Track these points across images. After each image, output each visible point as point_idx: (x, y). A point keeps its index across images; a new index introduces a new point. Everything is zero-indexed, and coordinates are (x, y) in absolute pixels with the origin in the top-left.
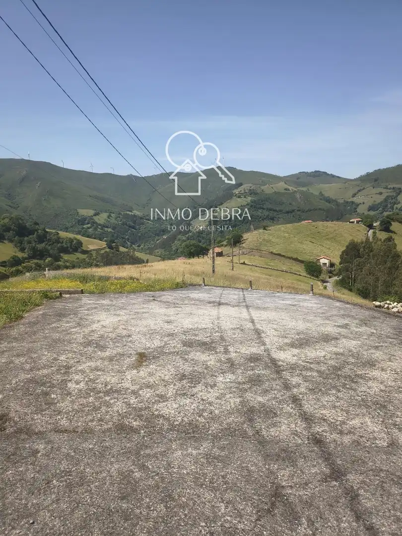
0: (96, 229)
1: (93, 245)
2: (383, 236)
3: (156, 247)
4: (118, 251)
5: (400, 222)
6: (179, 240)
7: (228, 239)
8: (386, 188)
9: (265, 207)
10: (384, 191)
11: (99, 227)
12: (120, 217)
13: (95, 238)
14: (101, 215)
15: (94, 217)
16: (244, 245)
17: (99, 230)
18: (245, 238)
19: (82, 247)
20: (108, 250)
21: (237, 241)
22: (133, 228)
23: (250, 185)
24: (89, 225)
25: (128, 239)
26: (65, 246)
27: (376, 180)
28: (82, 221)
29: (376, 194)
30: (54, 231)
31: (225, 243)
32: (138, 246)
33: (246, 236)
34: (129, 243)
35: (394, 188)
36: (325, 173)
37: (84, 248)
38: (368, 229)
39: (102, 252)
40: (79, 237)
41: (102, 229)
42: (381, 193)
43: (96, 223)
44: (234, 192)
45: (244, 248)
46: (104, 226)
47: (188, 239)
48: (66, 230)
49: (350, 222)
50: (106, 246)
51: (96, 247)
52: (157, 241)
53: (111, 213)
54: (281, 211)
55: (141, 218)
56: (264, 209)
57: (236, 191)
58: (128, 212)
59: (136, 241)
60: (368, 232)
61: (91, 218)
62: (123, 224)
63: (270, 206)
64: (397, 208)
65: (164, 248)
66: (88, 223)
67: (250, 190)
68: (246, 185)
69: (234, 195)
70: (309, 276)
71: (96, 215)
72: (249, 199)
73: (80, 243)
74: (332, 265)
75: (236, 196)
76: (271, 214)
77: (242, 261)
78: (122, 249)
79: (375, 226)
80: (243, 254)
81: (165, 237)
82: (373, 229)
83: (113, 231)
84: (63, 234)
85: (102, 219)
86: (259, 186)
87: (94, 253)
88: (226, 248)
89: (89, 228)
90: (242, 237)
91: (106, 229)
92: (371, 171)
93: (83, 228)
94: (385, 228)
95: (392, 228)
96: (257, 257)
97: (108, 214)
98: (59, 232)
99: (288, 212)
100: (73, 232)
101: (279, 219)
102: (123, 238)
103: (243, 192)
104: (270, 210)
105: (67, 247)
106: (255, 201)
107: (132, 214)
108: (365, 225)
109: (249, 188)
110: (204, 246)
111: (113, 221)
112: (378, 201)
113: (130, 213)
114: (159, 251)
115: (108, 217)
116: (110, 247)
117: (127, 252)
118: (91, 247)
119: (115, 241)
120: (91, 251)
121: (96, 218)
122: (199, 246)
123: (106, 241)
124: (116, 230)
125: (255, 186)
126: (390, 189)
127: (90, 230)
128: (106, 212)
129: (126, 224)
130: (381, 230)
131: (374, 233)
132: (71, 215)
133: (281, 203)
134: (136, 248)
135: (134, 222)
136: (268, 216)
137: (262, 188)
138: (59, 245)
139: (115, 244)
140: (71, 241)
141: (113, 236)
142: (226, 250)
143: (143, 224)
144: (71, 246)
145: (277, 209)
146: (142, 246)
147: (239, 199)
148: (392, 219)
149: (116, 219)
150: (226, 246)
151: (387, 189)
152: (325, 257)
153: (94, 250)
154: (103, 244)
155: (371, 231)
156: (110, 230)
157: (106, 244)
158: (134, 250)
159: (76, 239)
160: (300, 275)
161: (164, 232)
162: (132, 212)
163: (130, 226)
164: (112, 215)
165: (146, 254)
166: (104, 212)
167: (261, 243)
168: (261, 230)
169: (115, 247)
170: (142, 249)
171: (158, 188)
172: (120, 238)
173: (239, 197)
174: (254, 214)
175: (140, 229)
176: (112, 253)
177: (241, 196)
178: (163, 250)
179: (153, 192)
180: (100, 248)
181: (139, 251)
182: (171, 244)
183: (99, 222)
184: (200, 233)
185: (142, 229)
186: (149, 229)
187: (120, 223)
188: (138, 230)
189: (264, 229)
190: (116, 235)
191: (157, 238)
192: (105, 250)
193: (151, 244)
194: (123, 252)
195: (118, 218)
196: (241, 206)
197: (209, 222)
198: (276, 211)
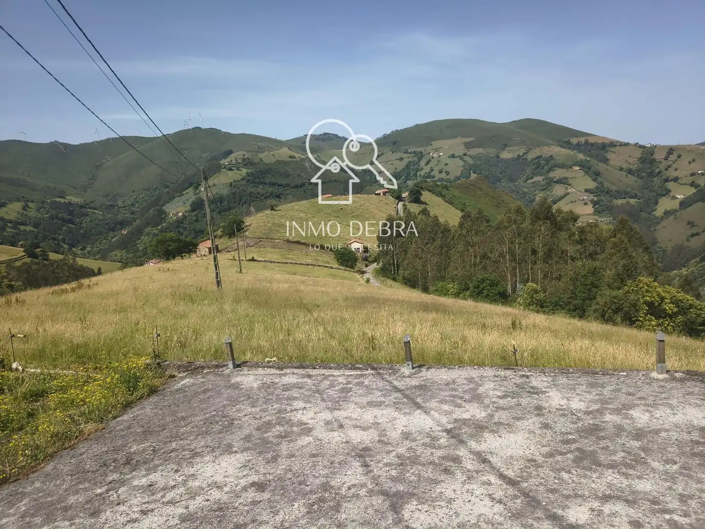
0: (3, 229)
2: (415, 208)
3: (113, 248)
4: (47, 260)
5: (430, 191)
6: (149, 234)
7: (223, 227)
8: (406, 152)
9: (267, 181)
10: (404, 156)
11: (9, 225)
12: (45, 208)
14: (10, 206)
16: (247, 233)
17: (9, 230)
18: (247, 224)
20: (28, 260)
21: (235, 229)
22: (71, 222)
23: (244, 153)
25: (64, 240)
27: (394, 143)
29: (397, 159)
31: (219, 233)
32: (81, 250)
33: (248, 221)
34: (65, 246)
35: (414, 152)
36: (336, 136)
38: (397, 201)
39: (18, 264)
41: (15, 228)
42: (401, 159)
44: (222, 162)
45: (248, 237)
46: (16, 224)
47: (161, 231)
49: (376, 194)
50: (24, 254)
51: (6, 258)
52: (112, 238)
53: (28, 201)
54: (288, 185)
55: (81, 207)
56: (265, 184)
57: (225, 162)
58: (58, 200)
59: (78, 242)
60: (398, 204)
62: (52, 218)
63: (274, 180)
64: (420, 175)
65: (126, 248)
67: (244, 160)
68: (239, 153)
69: (223, 166)
70: (343, 268)
72: (244, 171)
74: (366, 250)
75: (225, 167)
76: (275, 190)
77: (249, 257)
78: (53, 256)
79: (404, 198)
80: (248, 245)
81: (124, 232)
82: (402, 201)
83: (35, 230)
85: (12, 211)
86: (254, 153)
87: (3, 267)
88: (221, 240)
90: (243, 223)
91: (22, 228)
92: (388, 132)
94: (415, 198)
95: (422, 199)
96: (269, 249)
97: (23, 203)
99: (296, 187)
101: (287, 196)
102: (54, 239)
103: (234, 162)
104: (274, 184)
106: (253, 174)
107: (66, 201)
108: (393, 197)
109: (241, 156)
110: (188, 239)
111: (32, 213)
112: (400, 168)
113: (62, 200)
114: (118, 254)
115: (24, 209)
116: (32, 255)
117: (62, 260)
119: (40, 245)
122: (179, 240)
123: (22, 246)
124: (42, 226)
125: (249, 154)
126: (410, 153)
128: (19, 201)
129: (57, 218)
130: (410, 202)
131: (404, 205)
133: (287, 176)
134: (79, 252)
135: (71, 213)
136: (271, 194)
137: (260, 155)
139: (39, 250)
141: (36, 237)
142: (222, 243)
143: (88, 215)
145: (283, 183)
146: (88, 249)
147: (229, 172)
148: (421, 188)
149: (38, 210)
150: (221, 237)
151: (408, 153)
152: (357, 240)
153: (2, 262)
154: (19, 251)
155: (401, 204)
156: (29, 228)
157: (24, 251)
158: (75, 255)
160: (331, 268)
161: (122, 224)
162: (65, 198)
163: (64, 220)
164: (31, 205)
165: (96, 260)
166: (14, 201)
167: (270, 229)
168: (268, 212)
169: (40, 255)
170: (89, 252)
171: (104, 161)
172: (49, 240)
173: (230, 169)
174: (254, 191)
175: (82, 224)
176: (37, 264)
177: (233, 168)
178: (124, 251)
179: (97, 167)
180: (12, 257)
181: (84, 257)
182: (135, 241)
183: (7, 217)
184: (180, 222)
185: (86, 222)
186: (97, 222)
187: (45, 216)
188: (79, 225)
189: (272, 209)
190: (41, 235)
191: (111, 234)
192: (23, 261)
193: (104, 244)
194: (55, 261)
195: (42, 210)
196: (235, 181)
197: (191, 206)
198: (280, 185)
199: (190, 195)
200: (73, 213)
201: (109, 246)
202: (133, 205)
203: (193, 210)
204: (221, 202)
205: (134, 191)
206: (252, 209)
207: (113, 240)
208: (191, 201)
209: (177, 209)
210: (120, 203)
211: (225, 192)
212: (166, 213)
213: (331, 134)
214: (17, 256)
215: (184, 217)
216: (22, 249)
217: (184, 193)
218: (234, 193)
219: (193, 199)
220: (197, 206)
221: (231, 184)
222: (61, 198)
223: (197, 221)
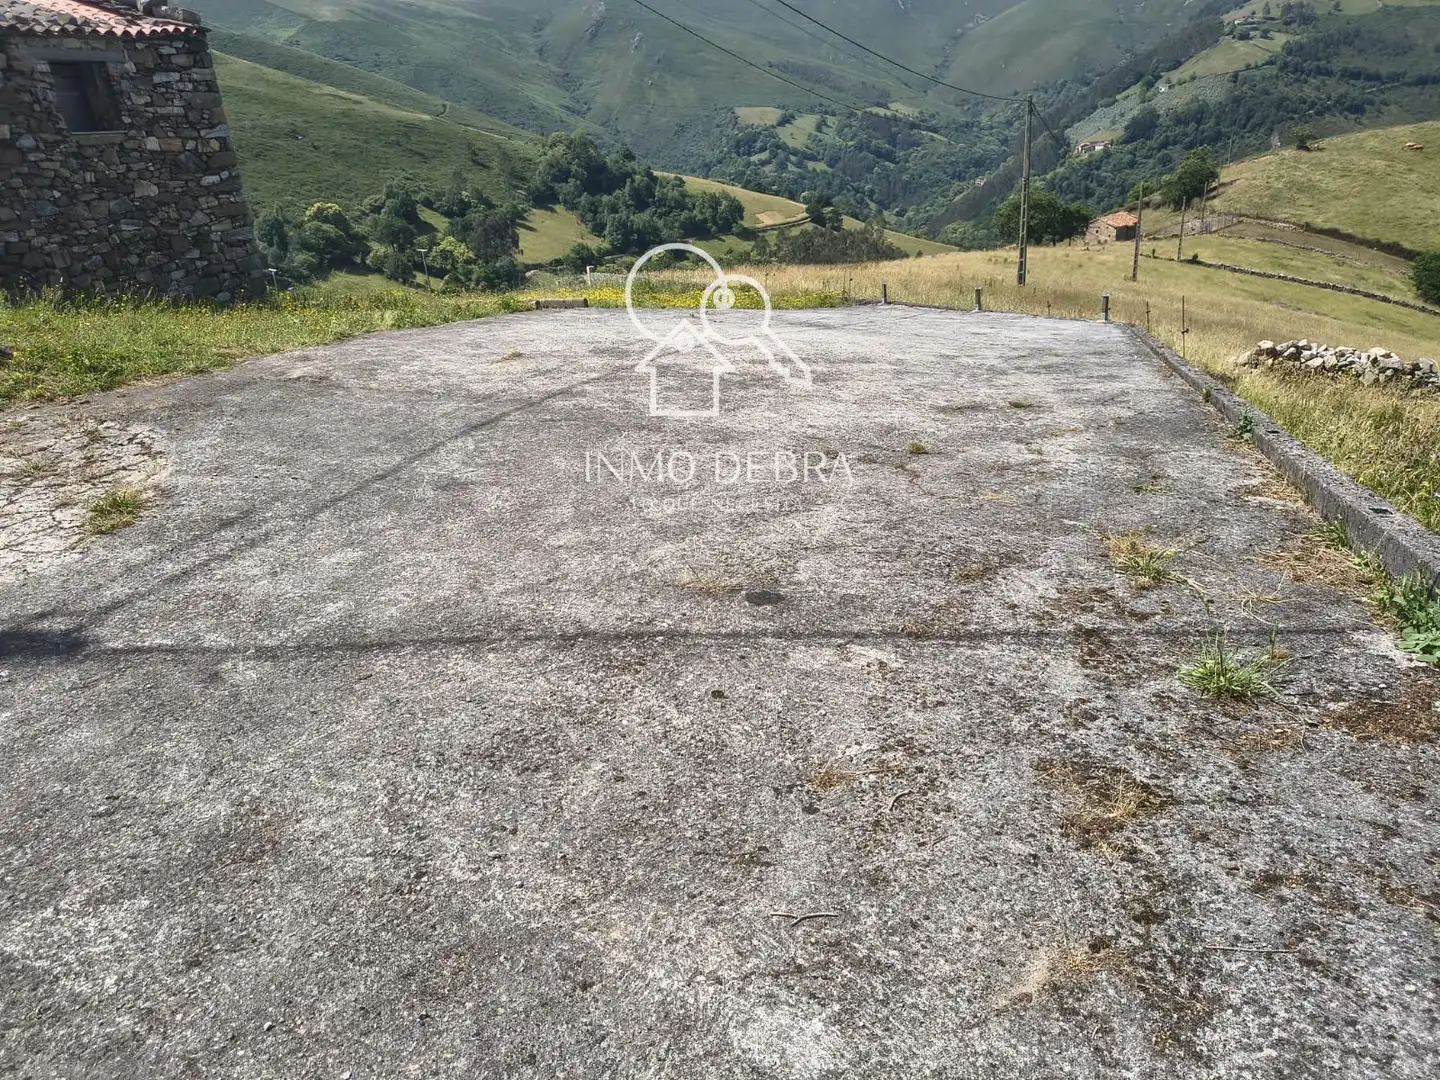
0: (782, 166)
1: (769, 212)
3: (951, 215)
4: (838, 229)
9: (1336, 65)
11: (793, 158)
12: (851, 127)
13: (777, 193)
14: (799, 122)
15: (779, 130)
17: (791, 168)
18: (1225, 180)
19: (742, 218)
20: (809, 227)
22: (889, 157)
24: (764, 156)
25: (872, 192)
26: (700, 217)
28: (746, 144)
30: (673, 176)
31: (1158, 196)
32: (899, 214)
33: (1228, 172)
34: (873, 206)
37: (746, 223)
39: (795, 232)
40: (738, 192)
41: (799, 165)
43: (783, 147)
44: (1226, 18)
46: (803, 157)
47: (1052, 185)
48: (706, 170)
50: (805, 215)
51: (779, 219)
52: (956, 195)
53: (826, 113)
54: (1395, 77)
55: (913, 126)
56: (1329, 73)
57: (1235, 17)
58: (875, 110)
59: (895, 198)
61: (770, 133)
62: (860, 148)
63: (1357, 63)
65: (975, 217)
66: (763, 150)
67: (1288, 8)
69: (1227, 30)
71: (785, 121)
72: (1280, 39)
73: (737, 210)
75: (1231, 32)
76: (1355, 91)
78: (850, 224)
81: (980, 182)
83: (830, 170)
84: (695, 184)
85: (799, 133)
87: (772, 238)
89: (764, 163)
90: (1215, 177)
91: (811, 165)
93: (748, 164)
97: (818, 117)
98: (684, 178)
99: (1422, 82)
100: (723, 177)
101: (1384, 108)
102: (857, 190)
103: (1259, 15)
104: (1356, 75)
105: (705, 221)
106: (1301, 47)
107: (889, 113)
111: (830, 137)
113: (881, 112)
114: (958, 228)
115: (819, 129)
116: (816, 217)
117: (863, 232)
118: (766, 220)
119: (833, 200)
120: (764, 230)
121: (784, 134)
123: (806, 201)
124: (840, 164)
127: (767, 169)
128: (812, 111)
129: (868, 148)
132: (718, 126)
133: (1404, 49)
134: (893, 219)
135: (892, 140)
136: (1339, 101)
138: (685, 214)
139: (831, 209)
140: (714, 201)
143: (921, 144)
144: (714, 218)
145: (1385, 70)
146: (910, 214)
147: (1239, 44)
149: (840, 132)
150: (1156, 207)
153: (773, 228)
154: (799, 210)
156: (821, 166)
157: (807, 210)
158: (885, 224)
159: (726, 196)
161: (980, 164)
162: (888, 108)
163: (878, 153)
164: (831, 120)
165: (917, 236)
166: (806, 112)
167: (1275, 198)
168: (1289, 153)
169: (830, 219)
170: (910, 221)
171: (971, 25)
172: (849, 191)
173: (1244, 37)
174: (1291, 95)
175: (907, 161)
176: (822, 235)
177: (1252, 33)
178: (972, 222)
179: (957, 38)
180: (789, 220)
181: (898, 228)
182: (995, 203)
183: (791, 144)
184: (1095, 164)
185: (915, 160)
186: (934, 158)
187: (851, 143)
188: (902, 163)
189: (1303, 147)
190: (837, 181)
191: (956, 185)
192: (802, 227)
193: (935, 208)
194: (851, 234)
195: (846, 130)
196: (1248, 67)
197: (1127, 128)
198: (1376, 77)
199: (1130, 104)
201: (947, 211)
202: (1009, 123)
203: (1126, 141)
204: (1199, 122)
205: (1016, 93)
206: (1275, 140)
207: (957, 198)
208: (1129, 116)
209: (1095, 135)
210: (984, 119)
211: (1215, 94)
212: (1069, 145)
214: (794, 219)
215: (1107, 154)
216: (805, 206)
217: (1118, 97)
218: (1237, 101)
219: (1135, 112)
220: (1141, 129)
221: (1236, 75)
222: (879, 105)
223: (1132, 165)
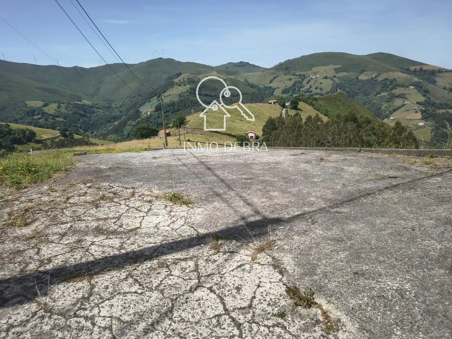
0: (47, 120)
1: (46, 134)
2: (292, 113)
3: (109, 133)
4: (73, 138)
5: (304, 102)
6: (130, 125)
7: (174, 121)
8: (294, 75)
9: (202, 93)
10: (293, 77)
11: (50, 117)
12: (70, 107)
13: (48, 128)
14: (51, 106)
15: (44, 108)
16: (187, 126)
17: (50, 120)
18: (188, 120)
19: (35, 137)
20: (63, 138)
21: (181, 123)
22: (84, 116)
23: (188, 74)
24: (39, 116)
25: (81, 127)
26: (18, 137)
27: (286, 69)
28: (32, 112)
29: (287, 80)
30: (4, 123)
31: (171, 125)
32: (91, 133)
33: (188, 118)
34: (82, 131)
35: (300, 75)
36: (248, 63)
37: (37, 138)
38: (282, 108)
39: (57, 140)
40: (32, 128)
41: (53, 119)
42: (290, 79)
43: (46, 113)
44: (175, 80)
45: (187, 128)
46: (54, 117)
47: (138, 123)
48: (16, 121)
49: (269, 103)
50: (60, 134)
51: (50, 136)
52: (109, 127)
53: (60, 103)
54: (215, 96)
55: (91, 107)
56: (201, 95)
57: (176, 80)
58: (77, 102)
59: (89, 128)
60: (282, 110)
61: (40, 109)
62: (74, 113)
63: (206, 92)
64: (302, 91)
65: (117, 133)
66: (38, 114)
67: (188, 79)
68: (185, 75)
71: (45, 105)
72: (188, 86)
73: (33, 134)
74: (257, 137)
75: (176, 84)
76: (207, 98)
77: (187, 139)
78: (76, 136)
79: (287, 106)
80: (187, 133)
81: (116, 123)
82: (286, 108)
83: (64, 120)
84: (13, 126)
85: (52, 109)
86: (195, 75)
87: (49, 142)
88: (172, 129)
89: (39, 119)
90: (185, 119)
91: (57, 119)
92: (283, 61)
93: (33, 119)
94: (294, 106)
95: (299, 107)
96: (199, 135)
97: (58, 104)
98: (9, 124)
100: (23, 123)
102: (75, 126)
103: (182, 80)
104: (207, 95)
105: (21, 138)
107: (82, 103)
108: (280, 105)
109: (187, 77)
110: (154, 128)
111: (63, 110)
112: (289, 86)
113: (80, 103)
114: (113, 136)
115: (58, 107)
116: (64, 135)
117: (82, 139)
118: (45, 137)
119: (68, 129)
120: (45, 140)
121: (46, 109)
122: (148, 128)
123: (59, 130)
124: (68, 118)
125: (192, 75)
126: (297, 75)
127: (41, 120)
128: (55, 102)
129: (77, 113)
130: (290, 109)
131: (286, 111)
132: (19, 107)
133: (215, 90)
134: (90, 135)
135: (85, 111)
136: (205, 101)
137: (199, 76)
138: (11, 137)
139: (69, 132)
140: (24, 132)
141: (65, 125)
142: (172, 131)
143: (95, 112)
144: (24, 137)
145: (212, 95)
146: (95, 133)
147: (179, 87)
148: (299, 100)
149: (66, 109)
150: (172, 127)
151: (295, 75)
152: (252, 132)
153: (48, 139)
154: (57, 133)
155: (284, 110)
156: (61, 119)
157: (60, 133)
158: (88, 137)
159: (28, 130)
161: (115, 118)
162: (81, 102)
163: (81, 115)
164: (62, 105)
165: (100, 139)
166: (53, 103)
167: (201, 124)
169: (69, 135)
170: (95, 135)
171: (104, 79)
172: (72, 126)
173: (180, 85)
174: (194, 100)
175: (91, 118)
176: (67, 140)
177: (181, 85)
178: (116, 135)
179: (100, 82)
180: (54, 136)
181: (92, 137)
182: (122, 129)
183: (49, 112)
184: (148, 118)
185: (94, 117)
186: (100, 117)
187: (70, 112)
188: (89, 118)
190: (68, 124)
191: (109, 124)
192: (59, 138)
193: (104, 131)
194: (77, 139)
195: (68, 108)
196: (182, 93)
197: (155, 108)
198: (211, 96)
199: (155, 101)
200: (86, 111)
201: (107, 132)
202: (121, 107)
203: (156, 111)
204: (173, 106)
205: (122, 98)
206: (192, 110)
207: (110, 128)
208: (155, 105)
209: (147, 110)
210: (113, 105)
211: (176, 99)
212: (140, 112)
213: (245, 62)
214: (55, 136)
215: (151, 115)
216: (59, 132)
217: (151, 100)
218: (181, 101)
219: (157, 104)
220: (158, 108)
221: (180, 95)
222: (79, 101)
223: (159, 117)
